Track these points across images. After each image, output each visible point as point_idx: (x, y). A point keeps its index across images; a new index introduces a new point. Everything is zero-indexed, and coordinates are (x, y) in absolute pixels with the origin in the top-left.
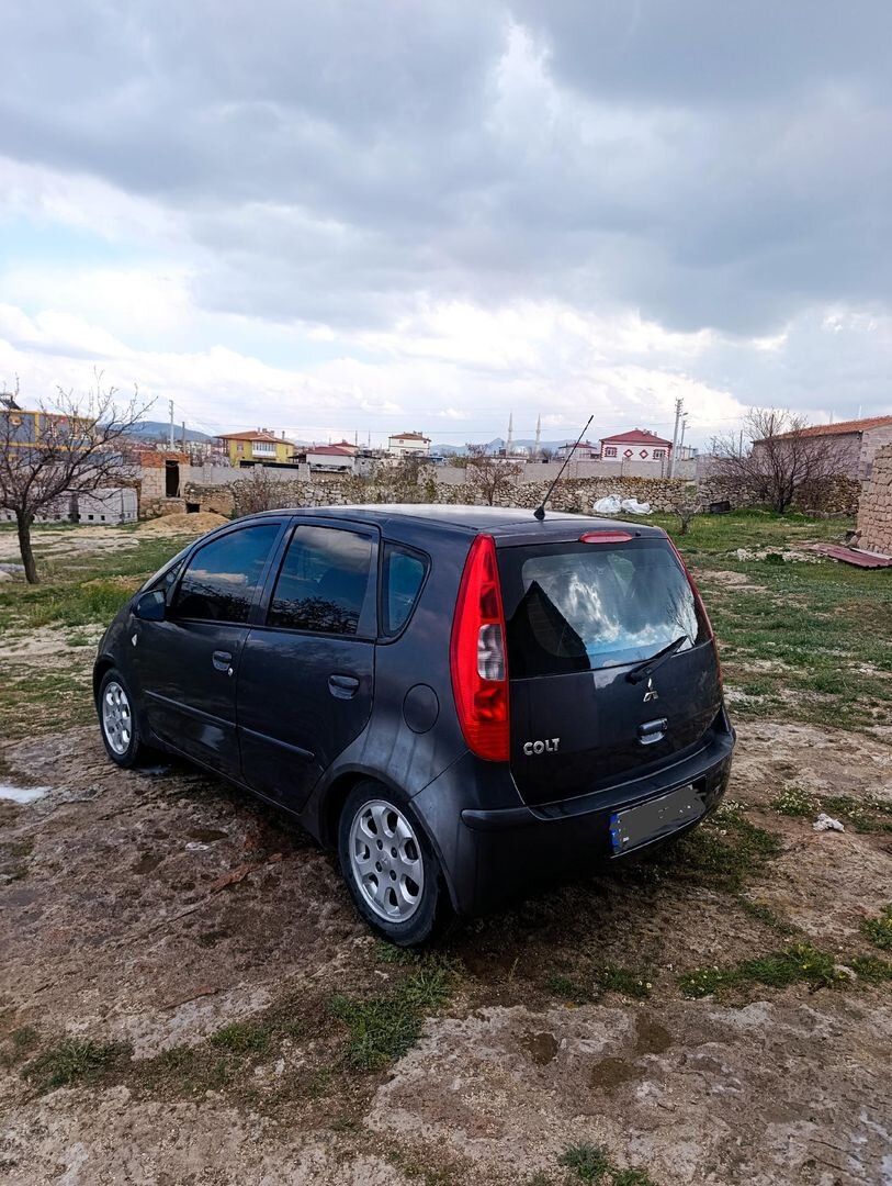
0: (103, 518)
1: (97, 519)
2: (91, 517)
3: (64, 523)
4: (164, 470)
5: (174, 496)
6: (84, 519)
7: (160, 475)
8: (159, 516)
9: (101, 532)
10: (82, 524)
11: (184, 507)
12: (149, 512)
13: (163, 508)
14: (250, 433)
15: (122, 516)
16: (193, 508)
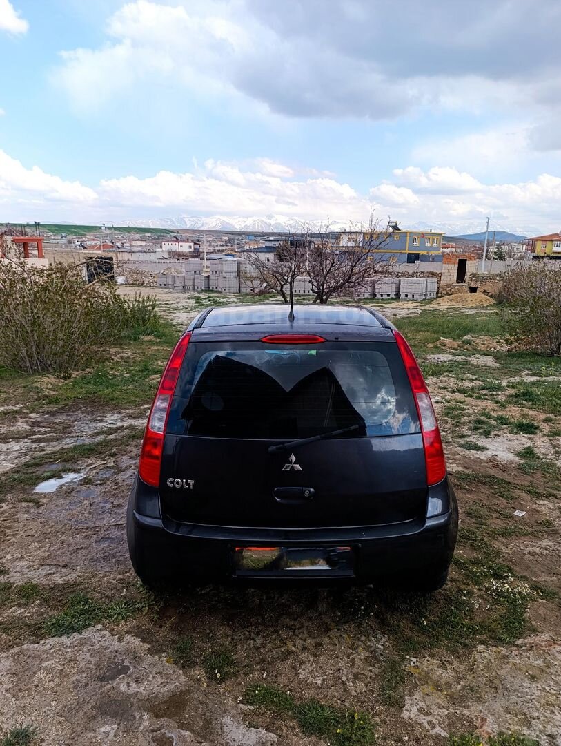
0: (413, 296)
1: (410, 296)
2: (407, 296)
3: (392, 299)
4: (457, 265)
5: (462, 282)
6: (402, 296)
7: (454, 268)
8: (449, 295)
9: (410, 305)
10: (402, 300)
11: (467, 289)
12: (445, 292)
13: (453, 290)
14: (553, 235)
15: (426, 295)
16: (473, 290)
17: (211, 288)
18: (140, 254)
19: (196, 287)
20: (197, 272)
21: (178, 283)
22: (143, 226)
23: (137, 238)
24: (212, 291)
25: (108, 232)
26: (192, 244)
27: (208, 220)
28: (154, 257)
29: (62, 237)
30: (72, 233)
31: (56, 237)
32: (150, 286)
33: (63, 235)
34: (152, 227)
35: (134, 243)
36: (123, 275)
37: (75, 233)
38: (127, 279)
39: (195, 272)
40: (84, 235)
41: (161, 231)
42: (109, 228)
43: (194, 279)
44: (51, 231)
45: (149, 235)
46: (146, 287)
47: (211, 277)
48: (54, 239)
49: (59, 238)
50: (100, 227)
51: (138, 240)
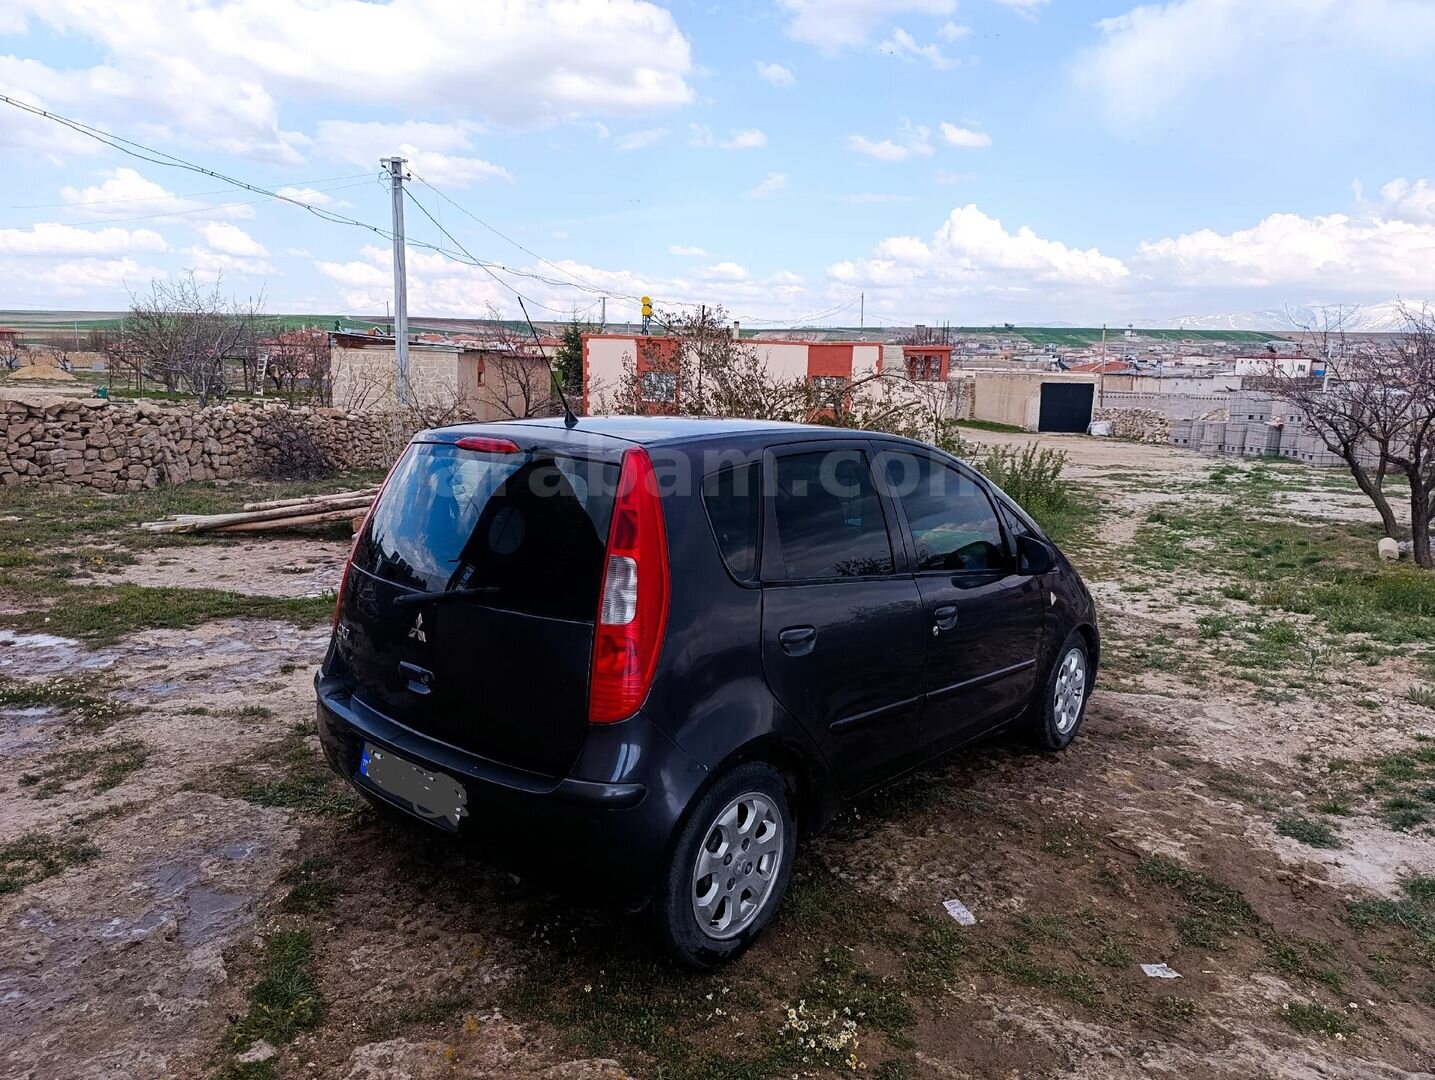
17: (1282, 453)
18: (1179, 381)
19: (1247, 449)
20: (1257, 417)
21: (1209, 436)
22: (1214, 328)
23: (1194, 350)
24: (1283, 459)
25: (1137, 339)
26: (1307, 363)
27: (1374, 310)
28: (1206, 388)
29: (1047, 350)
30: (1066, 343)
31: (1036, 351)
32: (1154, 442)
33: (1050, 346)
34: (1234, 328)
35: (1186, 360)
36: (1107, 419)
37: (1072, 343)
38: (1113, 427)
39: (1251, 417)
40: (1087, 346)
41: (1249, 335)
42: (1140, 332)
43: (1245, 431)
44: (1030, 339)
45: (1223, 344)
46: (1144, 443)
47: (1287, 429)
48: (1033, 354)
49: (1042, 351)
50: (1122, 331)
51: (1194, 355)
